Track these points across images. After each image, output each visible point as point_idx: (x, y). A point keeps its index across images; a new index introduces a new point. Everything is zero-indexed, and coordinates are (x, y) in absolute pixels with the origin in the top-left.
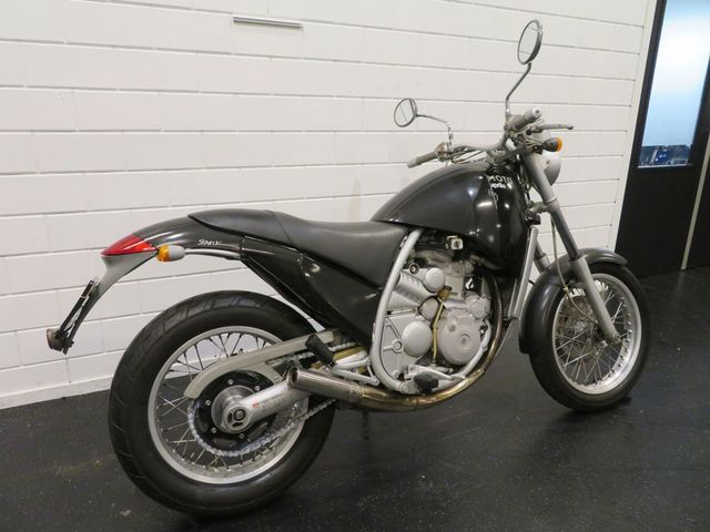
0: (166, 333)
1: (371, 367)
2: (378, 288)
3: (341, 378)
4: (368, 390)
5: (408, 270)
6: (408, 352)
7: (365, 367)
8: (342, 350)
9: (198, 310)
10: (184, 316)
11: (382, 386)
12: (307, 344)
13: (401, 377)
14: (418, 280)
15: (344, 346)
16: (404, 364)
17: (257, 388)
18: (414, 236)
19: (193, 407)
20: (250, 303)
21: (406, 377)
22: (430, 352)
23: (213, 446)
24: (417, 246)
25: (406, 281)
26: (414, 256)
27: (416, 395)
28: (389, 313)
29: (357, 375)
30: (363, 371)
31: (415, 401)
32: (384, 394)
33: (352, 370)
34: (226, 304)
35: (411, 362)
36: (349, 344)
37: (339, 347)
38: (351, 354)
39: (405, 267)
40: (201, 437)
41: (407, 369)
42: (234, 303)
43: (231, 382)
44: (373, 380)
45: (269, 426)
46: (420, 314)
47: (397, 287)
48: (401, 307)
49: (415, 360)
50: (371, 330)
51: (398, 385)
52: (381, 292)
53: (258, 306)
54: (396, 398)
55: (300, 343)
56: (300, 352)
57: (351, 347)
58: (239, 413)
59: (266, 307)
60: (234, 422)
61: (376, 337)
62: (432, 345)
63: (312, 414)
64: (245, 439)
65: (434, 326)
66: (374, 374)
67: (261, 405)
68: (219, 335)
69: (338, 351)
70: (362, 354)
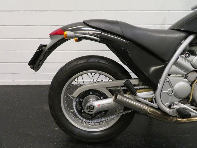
0: (69, 69)
1: (155, 99)
2: (165, 62)
3: (139, 101)
4: (151, 109)
5: (184, 56)
6: (176, 95)
7: (152, 99)
8: (142, 89)
9: (81, 62)
10: (76, 64)
11: (159, 109)
12: (124, 83)
13: (170, 107)
14: (188, 61)
15: (143, 87)
16: (173, 101)
17: (102, 98)
18: (191, 38)
19: (75, 100)
20: (103, 62)
21: (172, 107)
22: (188, 98)
23: (82, 116)
24: (191, 44)
25: (181, 61)
26: (188, 49)
27: (176, 117)
28: (169, 75)
29: (147, 102)
30: (151, 100)
31: (175, 119)
32: (159, 113)
33: (145, 99)
34: (93, 61)
35: (176, 101)
36: (146, 87)
37: (141, 87)
38: (146, 91)
39: (182, 54)
40: (77, 112)
41: (174, 104)
42: (97, 61)
43: (91, 93)
44: (155, 105)
45: (105, 114)
46: (186, 78)
47: (176, 63)
48: (176, 73)
49: (179, 100)
50: (158, 82)
51: (167, 110)
52: (166, 65)
53: (107, 63)
54: (165, 116)
55: (122, 82)
56: (122, 86)
57: (147, 88)
58: (92, 107)
59: (110, 64)
60: (89, 110)
61: (160, 86)
62: (190, 94)
63: (124, 113)
64: (95, 117)
65: (193, 85)
66: (156, 102)
67: (101, 106)
68: (91, 73)
69: (140, 89)
70: (151, 92)
